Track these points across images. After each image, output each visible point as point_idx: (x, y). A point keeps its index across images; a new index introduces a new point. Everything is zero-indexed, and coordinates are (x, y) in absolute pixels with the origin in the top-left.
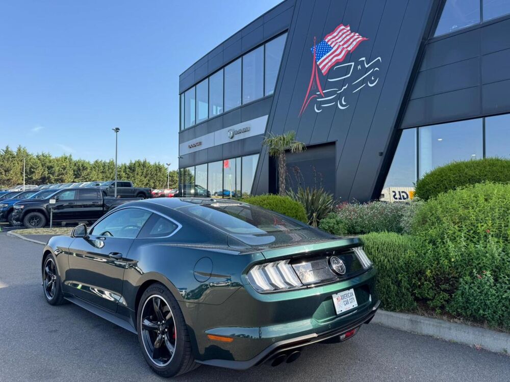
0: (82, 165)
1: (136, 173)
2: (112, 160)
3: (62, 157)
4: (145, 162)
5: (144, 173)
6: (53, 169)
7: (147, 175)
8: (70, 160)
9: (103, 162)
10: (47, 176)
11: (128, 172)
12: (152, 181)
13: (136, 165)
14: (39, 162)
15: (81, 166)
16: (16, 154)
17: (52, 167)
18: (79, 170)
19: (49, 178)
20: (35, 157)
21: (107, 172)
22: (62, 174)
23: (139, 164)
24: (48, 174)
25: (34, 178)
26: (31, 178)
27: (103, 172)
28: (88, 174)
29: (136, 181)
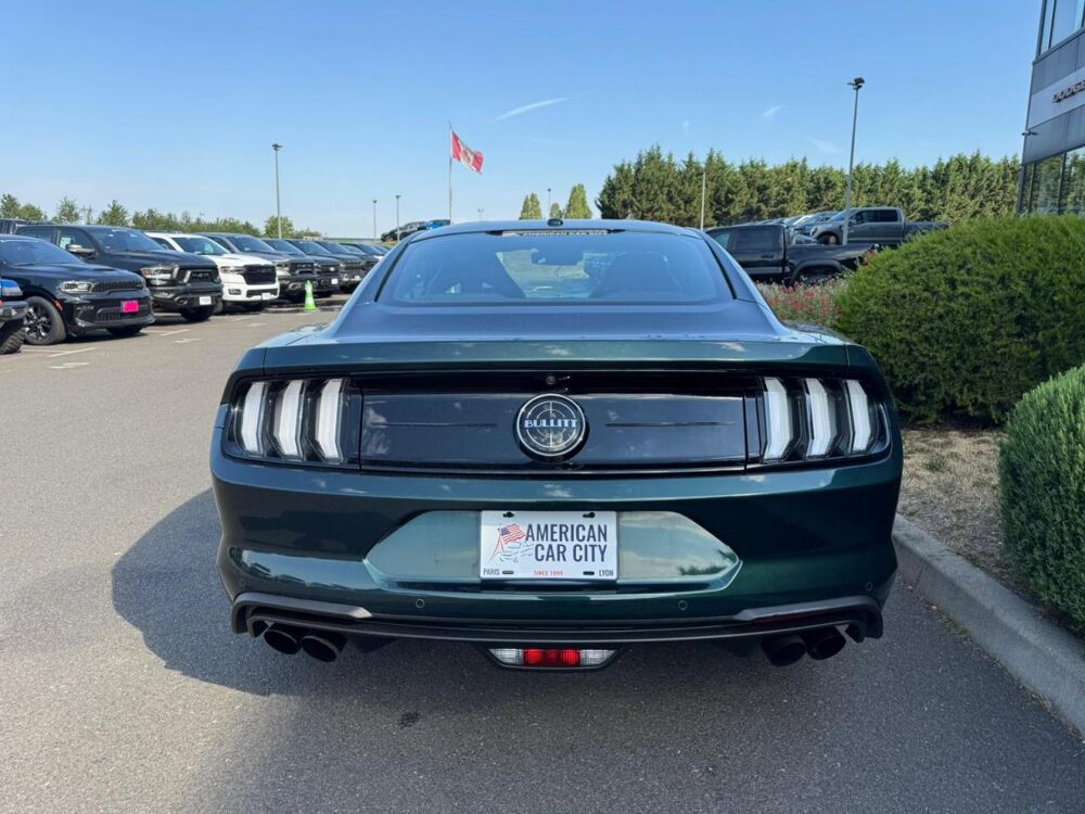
0: (826, 179)
1: (949, 188)
2: (892, 161)
3: (787, 165)
4: (976, 159)
5: (971, 188)
6: (768, 192)
7: (977, 190)
8: (804, 168)
9: (873, 167)
10: (755, 206)
11: (929, 187)
12: (989, 206)
13: (952, 167)
14: (742, 178)
15: (822, 179)
16: (703, 166)
17: (765, 188)
18: (818, 189)
19: (759, 209)
20: (738, 169)
21: (880, 189)
22: (784, 201)
23: (961, 165)
24: (759, 201)
25: (732, 213)
26: (728, 213)
27: (870, 191)
28: (837, 198)
29: (947, 207)
